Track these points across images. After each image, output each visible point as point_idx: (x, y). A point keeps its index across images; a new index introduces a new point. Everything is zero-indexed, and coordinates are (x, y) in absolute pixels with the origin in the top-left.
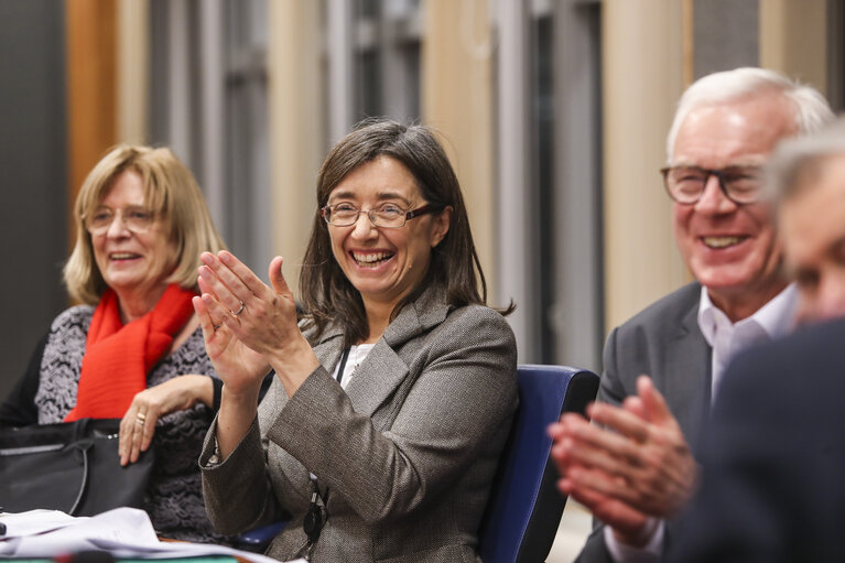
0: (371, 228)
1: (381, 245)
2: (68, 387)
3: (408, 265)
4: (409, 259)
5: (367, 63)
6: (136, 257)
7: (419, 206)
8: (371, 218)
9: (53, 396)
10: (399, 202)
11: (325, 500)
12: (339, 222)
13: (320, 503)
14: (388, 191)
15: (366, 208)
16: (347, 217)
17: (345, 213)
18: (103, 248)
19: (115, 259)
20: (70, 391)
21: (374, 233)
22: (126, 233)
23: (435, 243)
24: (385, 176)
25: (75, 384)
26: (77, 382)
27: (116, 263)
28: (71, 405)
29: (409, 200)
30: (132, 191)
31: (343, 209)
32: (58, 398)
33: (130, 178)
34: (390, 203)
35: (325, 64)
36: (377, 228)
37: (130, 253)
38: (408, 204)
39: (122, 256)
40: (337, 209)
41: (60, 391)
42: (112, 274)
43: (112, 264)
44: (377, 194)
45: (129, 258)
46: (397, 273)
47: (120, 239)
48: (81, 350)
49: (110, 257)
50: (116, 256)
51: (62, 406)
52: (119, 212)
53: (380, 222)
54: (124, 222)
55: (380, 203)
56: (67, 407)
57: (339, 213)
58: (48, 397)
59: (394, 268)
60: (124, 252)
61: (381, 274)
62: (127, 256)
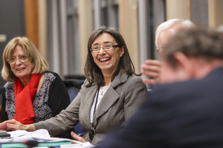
0: (104, 51)
1: (107, 55)
2: (13, 107)
3: (115, 61)
4: (115, 59)
5: (104, 11)
6: (24, 68)
7: (116, 45)
8: (103, 49)
9: (9, 110)
10: (110, 44)
11: (95, 129)
12: (95, 52)
13: (94, 129)
14: (107, 41)
15: (102, 46)
16: (97, 50)
17: (96, 49)
18: (14, 68)
19: (18, 70)
20: (13, 108)
21: (105, 53)
22: (21, 63)
23: (121, 56)
24: (105, 38)
25: (14, 106)
26: (15, 105)
27: (18, 71)
28: (14, 112)
29: (113, 43)
30: (20, 52)
31: (96, 48)
32: (10, 110)
33: (18, 48)
34: (108, 44)
35: (93, 12)
36: (105, 51)
37: (22, 68)
38: (113, 44)
39: (20, 69)
40: (94, 49)
41: (11, 108)
42: (18, 74)
43: (17, 72)
44: (104, 42)
45: (23, 69)
46: (112, 63)
47: (20, 65)
48: (13, 96)
49: (17, 70)
50: (19, 69)
51: (12, 112)
52: (17, 58)
53: (106, 50)
54: (19, 60)
55: (105, 44)
56: (13, 112)
57: (95, 50)
58: (8, 110)
59: (111, 62)
60: (21, 68)
61: (108, 64)
62: (22, 69)
